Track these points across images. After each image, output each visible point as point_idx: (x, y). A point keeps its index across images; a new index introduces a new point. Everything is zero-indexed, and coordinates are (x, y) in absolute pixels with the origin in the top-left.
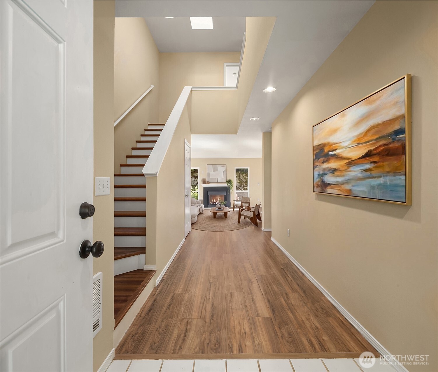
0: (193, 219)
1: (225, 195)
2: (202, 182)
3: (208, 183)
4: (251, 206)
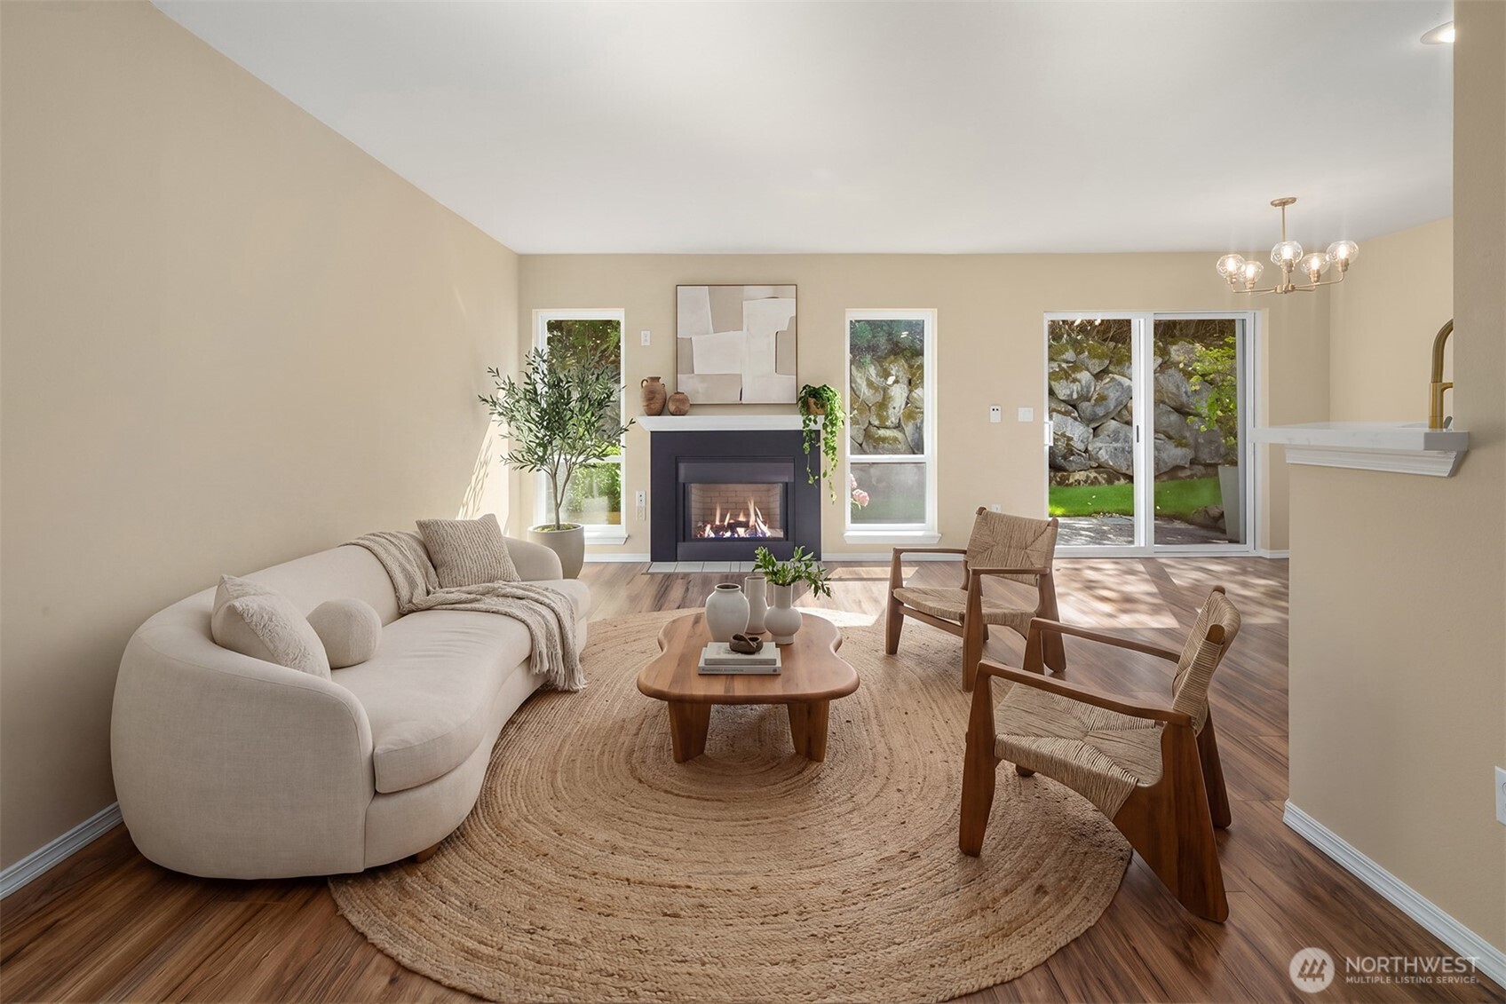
0: (426, 791)
1: (786, 484)
2: (639, 403)
3: (682, 406)
4: (1062, 622)
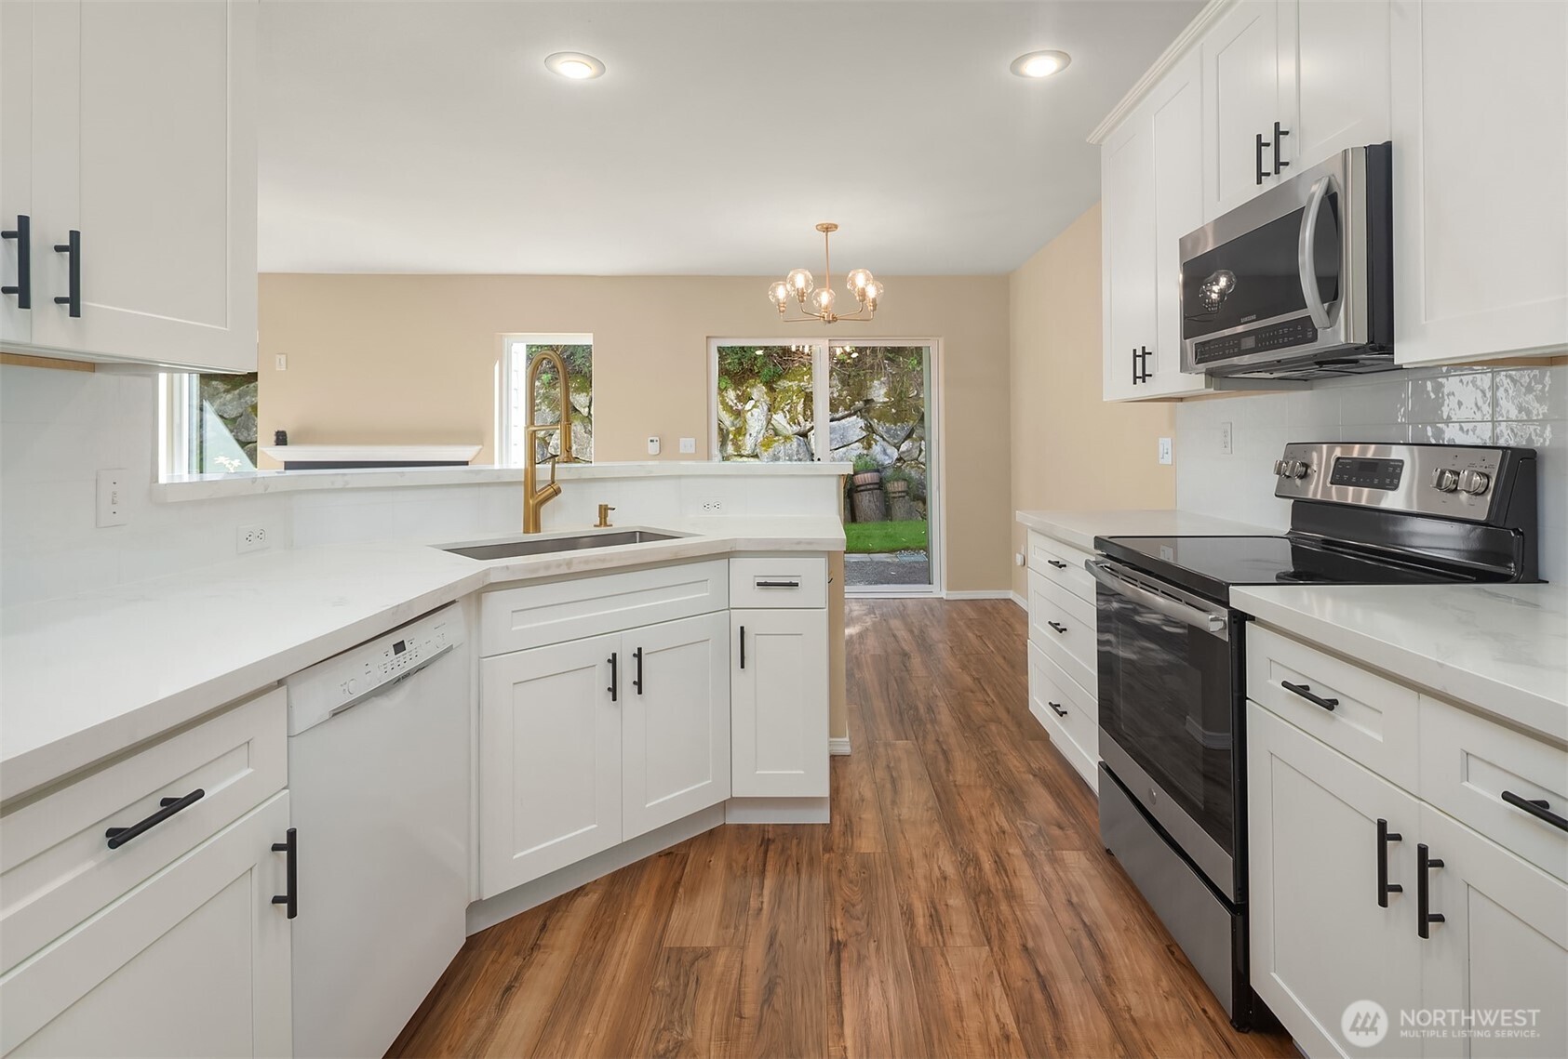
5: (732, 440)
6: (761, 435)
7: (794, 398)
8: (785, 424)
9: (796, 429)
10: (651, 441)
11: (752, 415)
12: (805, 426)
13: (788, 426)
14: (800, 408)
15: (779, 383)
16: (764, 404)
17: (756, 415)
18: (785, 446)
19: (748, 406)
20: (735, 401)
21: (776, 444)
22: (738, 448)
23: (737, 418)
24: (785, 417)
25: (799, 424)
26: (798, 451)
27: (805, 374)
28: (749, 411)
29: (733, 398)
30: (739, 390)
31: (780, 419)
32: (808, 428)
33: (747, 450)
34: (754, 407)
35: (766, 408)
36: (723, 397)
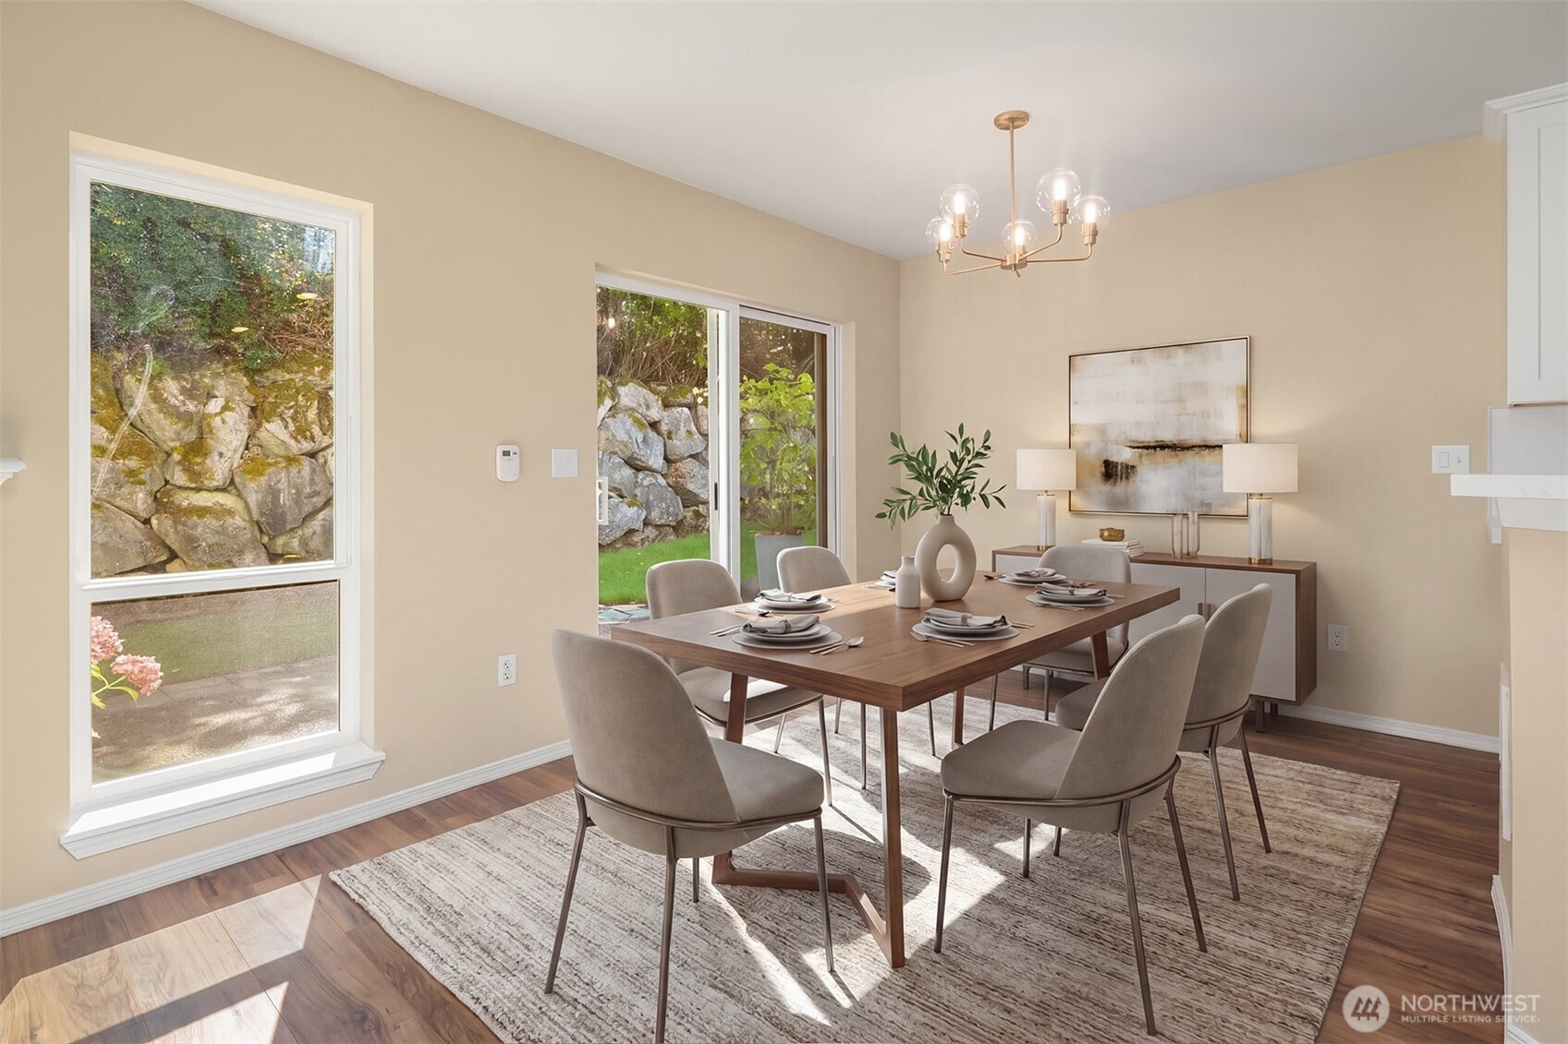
5: (179, 463)
6: (238, 456)
7: (300, 398)
8: (287, 438)
9: (307, 446)
10: (506, 453)
11: (224, 421)
12: (321, 442)
13: (292, 442)
14: (312, 414)
15: (268, 373)
16: (242, 405)
17: (231, 423)
18: (288, 473)
19: (214, 406)
20: (181, 398)
21: (273, 469)
22: (194, 475)
23: (186, 427)
24: (286, 427)
25: (313, 438)
26: (312, 480)
27: (317, 363)
28: (216, 414)
29: (176, 392)
30: (185, 380)
31: (275, 430)
32: (325, 445)
33: (219, 478)
34: (225, 408)
35: (246, 411)
36: (156, 389)
